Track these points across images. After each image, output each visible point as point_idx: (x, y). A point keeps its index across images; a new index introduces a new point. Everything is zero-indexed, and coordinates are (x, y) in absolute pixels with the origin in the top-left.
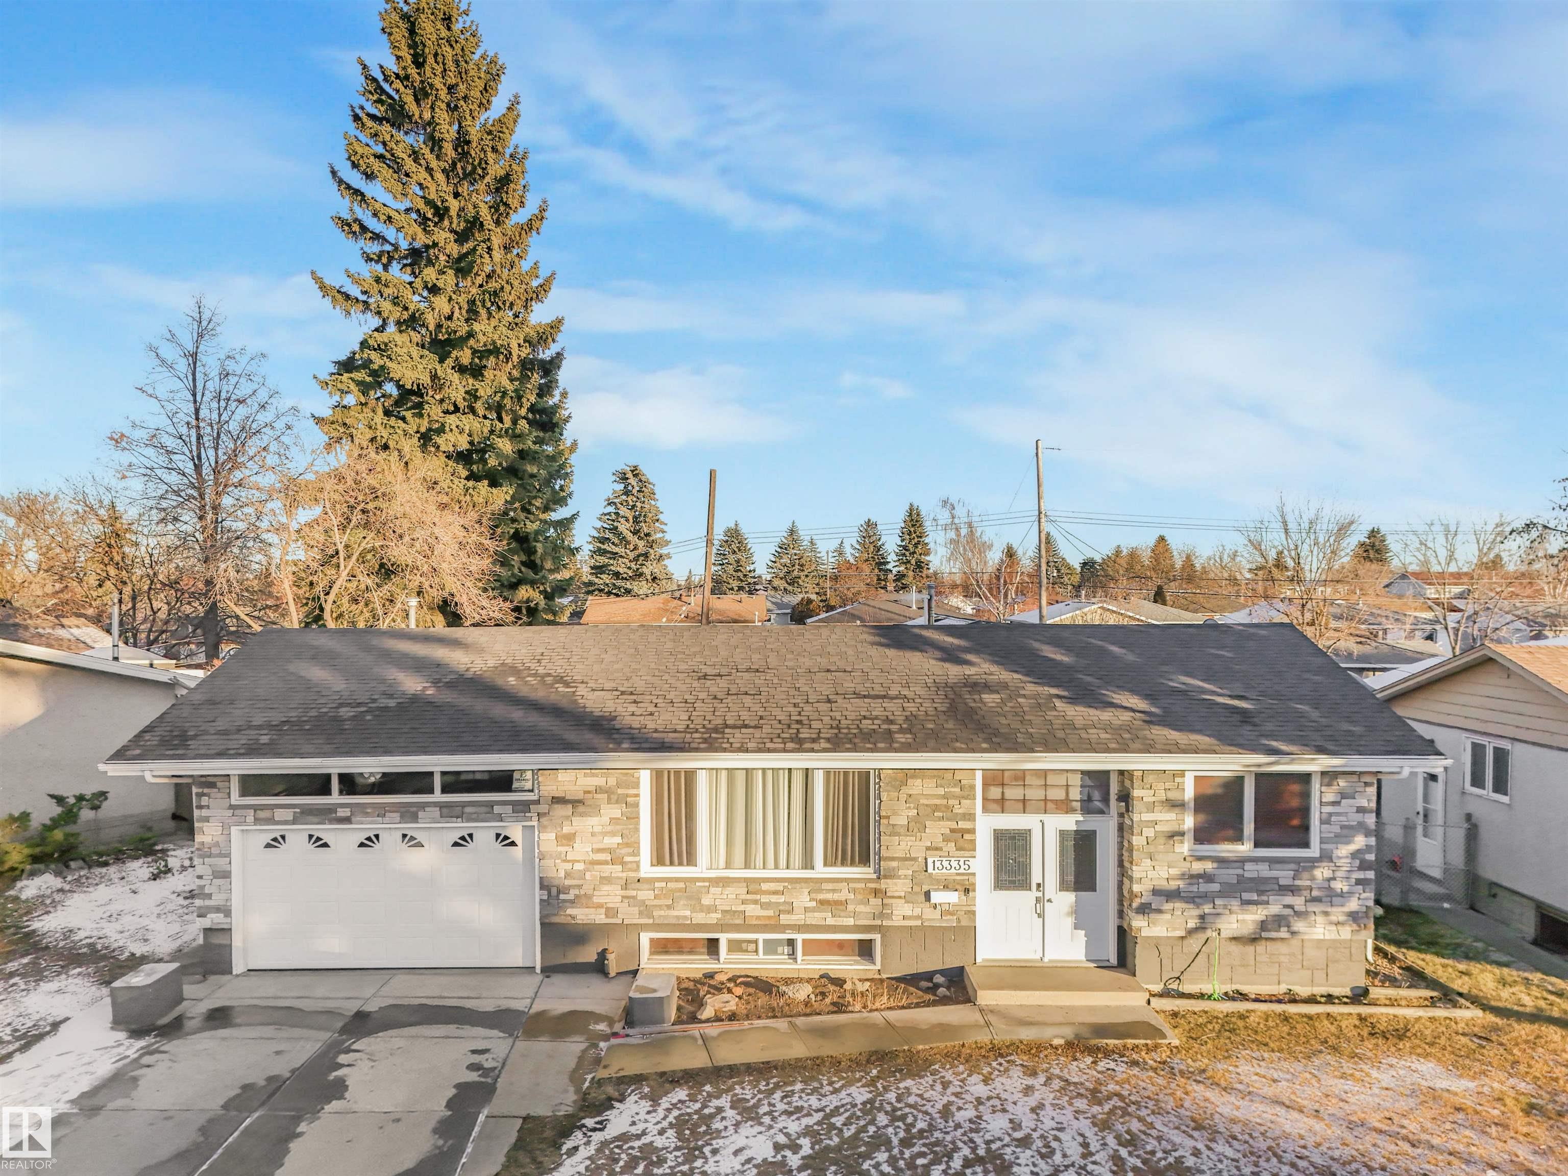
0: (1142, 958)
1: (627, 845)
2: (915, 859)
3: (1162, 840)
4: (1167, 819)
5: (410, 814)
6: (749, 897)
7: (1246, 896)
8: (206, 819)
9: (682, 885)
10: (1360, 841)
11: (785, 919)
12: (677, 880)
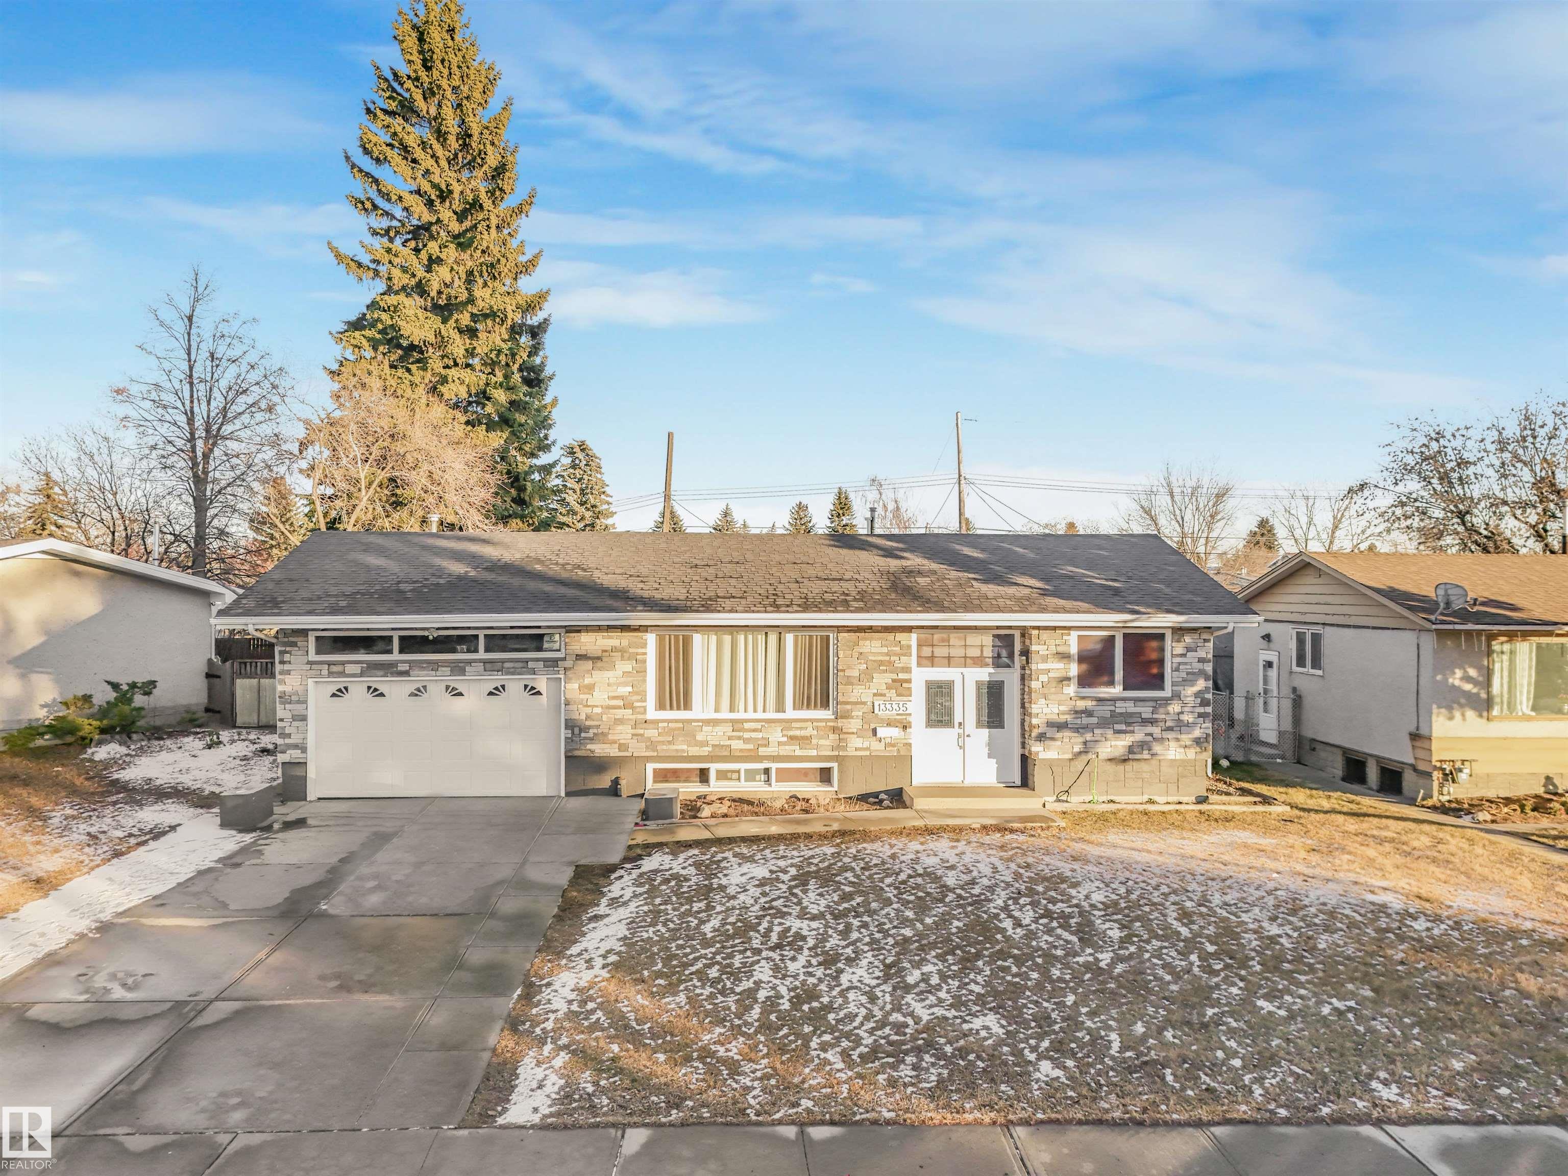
0: (1039, 776)
1: (637, 693)
2: (864, 703)
3: (1054, 684)
4: (1057, 667)
5: (459, 669)
6: (735, 734)
7: (1117, 727)
8: (288, 672)
9: (681, 725)
10: (1201, 684)
11: (763, 751)
12: (677, 721)
